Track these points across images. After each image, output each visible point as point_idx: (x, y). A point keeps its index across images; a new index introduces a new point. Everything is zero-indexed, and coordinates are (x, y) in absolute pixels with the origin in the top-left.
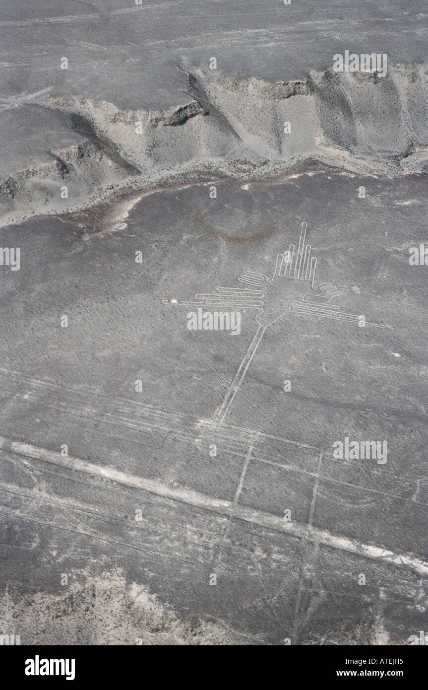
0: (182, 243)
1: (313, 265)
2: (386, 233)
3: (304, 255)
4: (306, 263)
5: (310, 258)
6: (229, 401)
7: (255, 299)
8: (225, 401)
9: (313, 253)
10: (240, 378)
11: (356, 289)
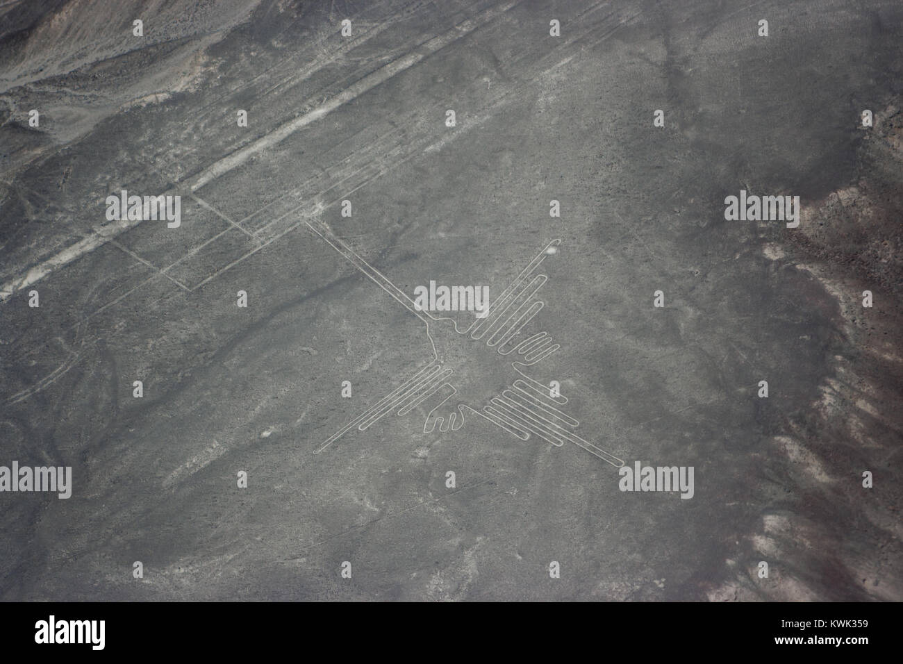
3: (543, 427)
9: (539, 441)
11: (422, 452)
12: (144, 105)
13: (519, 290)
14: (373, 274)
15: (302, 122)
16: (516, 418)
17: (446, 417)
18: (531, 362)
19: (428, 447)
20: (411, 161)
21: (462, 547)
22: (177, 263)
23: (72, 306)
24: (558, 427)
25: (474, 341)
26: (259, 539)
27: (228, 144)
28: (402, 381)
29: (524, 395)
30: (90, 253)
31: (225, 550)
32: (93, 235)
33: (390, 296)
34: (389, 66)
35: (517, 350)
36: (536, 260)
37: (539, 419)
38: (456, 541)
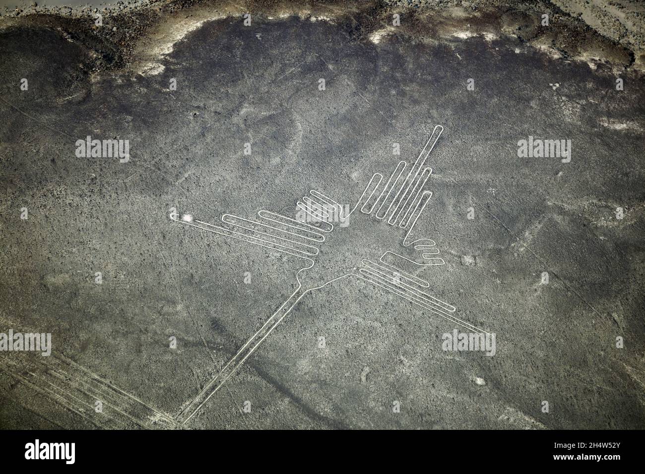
0: (235, 119)
1: (421, 205)
2: (561, 173)
3: (414, 184)
4: (412, 198)
5: (422, 190)
6: (207, 394)
7: (309, 242)
8: (202, 393)
9: (430, 184)
10: (237, 362)
11: (468, 260)
13: (246, 232)
16: (409, 204)
17: (420, 252)
19: (460, 257)
24: (410, 174)
25: (321, 252)
36: (203, 226)
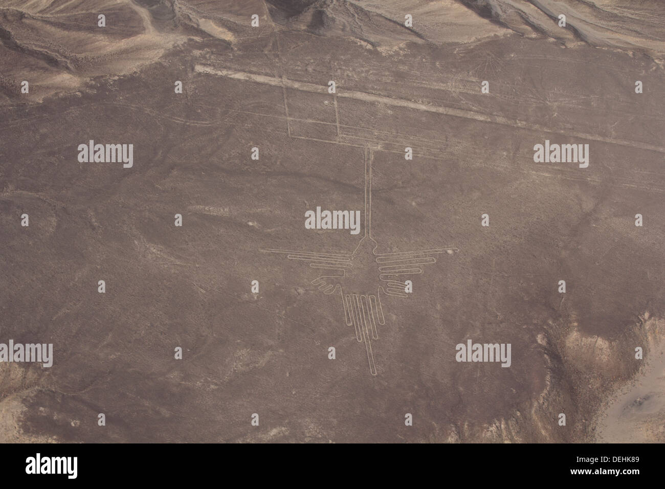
3: (361, 326)
5: (353, 324)
7: (385, 264)
8: (370, 166)
9: (352, 331)
11: (301, 291)
12: (359, 44)
13: (418, 257)
14: (368, 195)
15: (412, 105)
16: (354, 311)
17: (328, 284)
18: (388, 293)
19: (306, 290)
20: (436, 160)
21: (270, 348)
22: (298, 120)
23: (239, 101)
24: (367, 332)
25: (375, 261)
26: (197, 266)
27: (373, 89)
28: (328, 252)
29: (369, 305)
30: (270, 86)
31: (179, 257)
32: (280, 79)
33: (364, 211)
34: (472, 113)
35: (388, 282)
36: (440, 250)
37: (363, 321)
38: (271, 342)
